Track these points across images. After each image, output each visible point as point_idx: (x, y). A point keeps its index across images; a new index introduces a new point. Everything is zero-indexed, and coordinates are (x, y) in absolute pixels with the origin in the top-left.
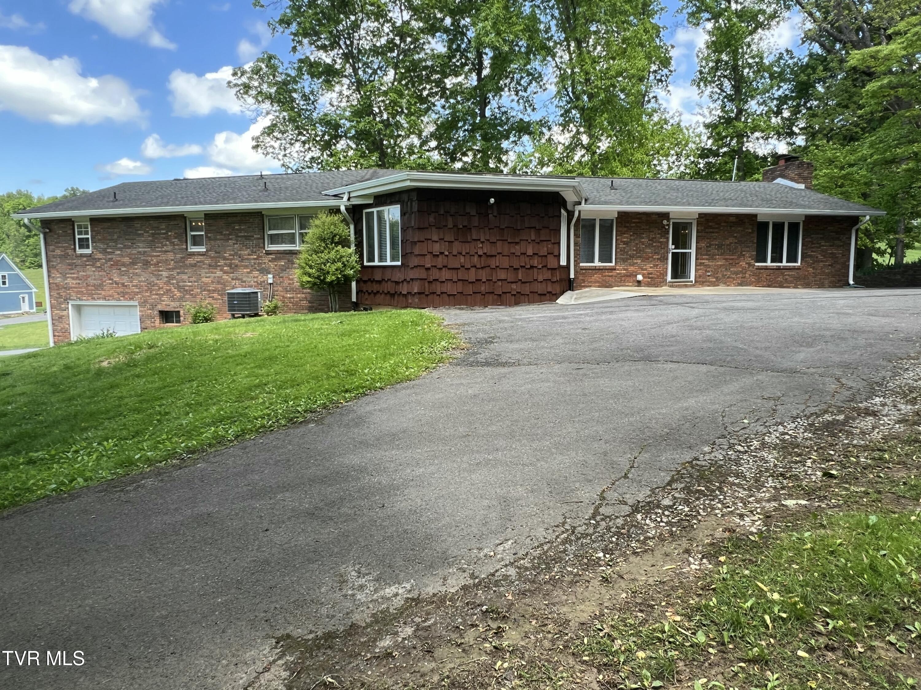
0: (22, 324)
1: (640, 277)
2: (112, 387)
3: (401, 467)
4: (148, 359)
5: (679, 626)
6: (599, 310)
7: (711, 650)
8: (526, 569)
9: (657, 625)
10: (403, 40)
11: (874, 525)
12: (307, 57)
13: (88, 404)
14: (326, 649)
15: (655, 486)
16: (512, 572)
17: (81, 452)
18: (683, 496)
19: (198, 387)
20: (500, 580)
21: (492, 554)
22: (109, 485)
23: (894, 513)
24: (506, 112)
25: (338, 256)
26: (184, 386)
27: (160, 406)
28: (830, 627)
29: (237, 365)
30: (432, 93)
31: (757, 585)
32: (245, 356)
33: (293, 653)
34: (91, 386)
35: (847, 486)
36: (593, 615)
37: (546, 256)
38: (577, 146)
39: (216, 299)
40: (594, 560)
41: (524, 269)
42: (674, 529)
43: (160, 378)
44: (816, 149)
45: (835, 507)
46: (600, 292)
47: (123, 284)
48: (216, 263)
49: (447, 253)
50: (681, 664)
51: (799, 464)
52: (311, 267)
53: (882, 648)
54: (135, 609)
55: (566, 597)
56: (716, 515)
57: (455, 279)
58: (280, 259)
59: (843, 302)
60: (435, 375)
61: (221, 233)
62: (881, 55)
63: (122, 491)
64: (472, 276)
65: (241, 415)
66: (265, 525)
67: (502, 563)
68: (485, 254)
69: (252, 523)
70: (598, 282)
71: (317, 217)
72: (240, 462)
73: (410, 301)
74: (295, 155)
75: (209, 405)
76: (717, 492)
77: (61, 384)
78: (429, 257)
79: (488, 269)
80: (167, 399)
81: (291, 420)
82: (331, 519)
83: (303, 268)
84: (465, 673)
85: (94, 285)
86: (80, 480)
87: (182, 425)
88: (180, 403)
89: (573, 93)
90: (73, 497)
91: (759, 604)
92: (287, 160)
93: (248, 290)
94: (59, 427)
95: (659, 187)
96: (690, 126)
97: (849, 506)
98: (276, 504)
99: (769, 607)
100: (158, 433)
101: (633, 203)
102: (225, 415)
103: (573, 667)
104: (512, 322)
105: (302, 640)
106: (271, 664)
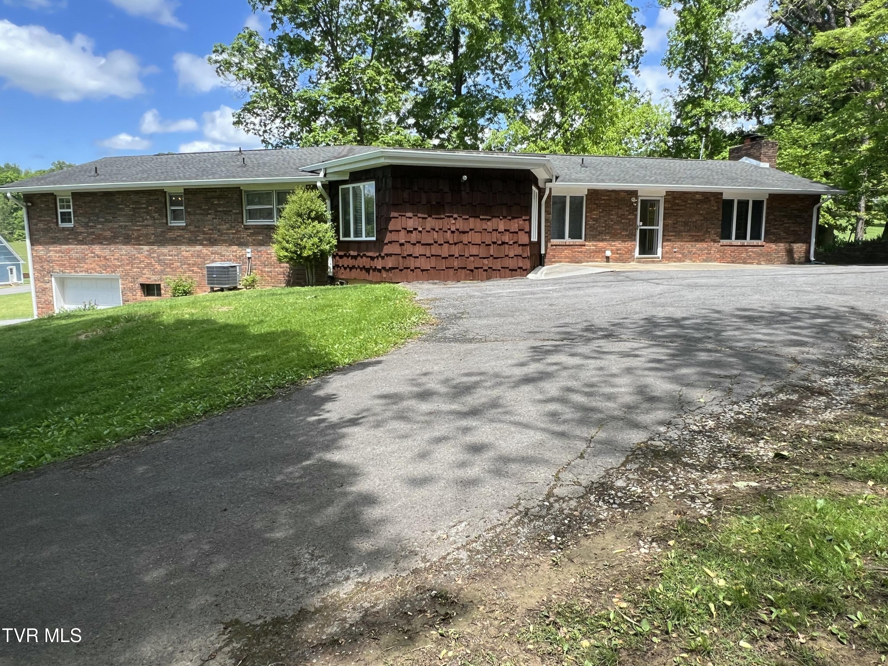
0: (10, 295)
1: (608, 253)
2: (88, 360)
3: (362, 446)
4: (126, 333)
5: (625, 614)
6: (567, 286)
7: (654, 639)
8: (478, 552)
9: (603, 612)
10: (380, 18)
11: (822, 509)
12: (287, 34)
13: (64, 377)
14: (274, 635)
15: (610, 467)
16: (464, 555)
17: (52, 427)
18: (636, 477)
19: (171, 361)
20: (451, 564)
21: (445, 536)
22: (75, 461)
23: (843, 496)
24: (481, 90)
25: (315, 232)
26: (157, 360)
27: (133, 380)
28: (773, 616)
29: (212, 339)
30: (410, 71)
31: (704, 571)
32: (219, 330)
33: (240, 640)
34: (68, 360)
35: (798, 467)
36: (540, 601)
37: (517, 233)
38: (549, 124)
39: (196, 273)
40: (545, 543)
41: (495, 246)
42: (626, 511)
43: (135, 352)
44: (782, 128)
45: (785, 489)
46: (570, 268)
47: (105, 258)
48: (196, 237)
49: (420, 229)
50: (625, 653)
51: (752, 445)
52: (288, 242)
53: (824, 638)
54: (87, 592)
55: (515, 582)
56: (668, 497)
57: (428, 254)
58: (259, 233)
59: (803, 279)
60: (403, 351)
61: (200, 208)
62: (846, 37)
63: (88, 467)
64: (445, 251)
65: (211, 391)
66: (224, 505)
67: (454, 546)
68: (457, 230)
69: (212, 502)
70: (568, 257)
71: (293, 193)
72: (205, 439)
73: (384, 276)
74: (275, 131)
75: (181, 379)
76: (670, 473)
77: (38, 357)
78: (403, 232)
79: (460, 245)
80: (141, 373)
81: (260, 396)
82: (289, 499)
83: (280, 242)
84: (409, 662)
85: (77, 259)
86: (48, 456)
87: (153, 400)
88: (152, 378)
89: (547, 71)
90: (39, 473)
91: (704, 590)
92: (267, 136)
93: (226, 264)
94: (34, 400)
95: (628, 165)
96: (660, 105)
97: (798, 489)
98: (236, 483)
99: (714, 595)
100: (129, 408)
101: (603, 181)
102: (195, 390)
103: (517, 656)
104: (482, 298)
105: (251, 625)
106: (216, 651)
